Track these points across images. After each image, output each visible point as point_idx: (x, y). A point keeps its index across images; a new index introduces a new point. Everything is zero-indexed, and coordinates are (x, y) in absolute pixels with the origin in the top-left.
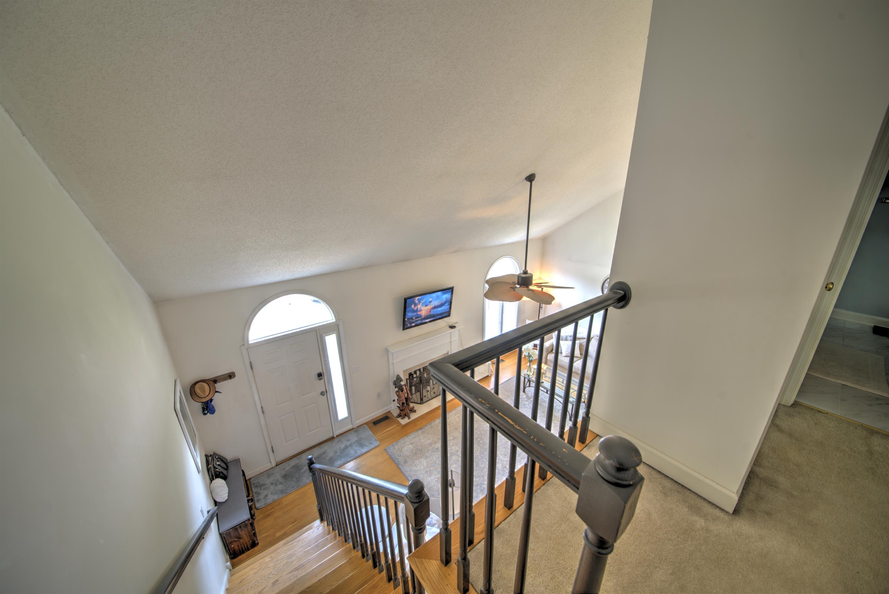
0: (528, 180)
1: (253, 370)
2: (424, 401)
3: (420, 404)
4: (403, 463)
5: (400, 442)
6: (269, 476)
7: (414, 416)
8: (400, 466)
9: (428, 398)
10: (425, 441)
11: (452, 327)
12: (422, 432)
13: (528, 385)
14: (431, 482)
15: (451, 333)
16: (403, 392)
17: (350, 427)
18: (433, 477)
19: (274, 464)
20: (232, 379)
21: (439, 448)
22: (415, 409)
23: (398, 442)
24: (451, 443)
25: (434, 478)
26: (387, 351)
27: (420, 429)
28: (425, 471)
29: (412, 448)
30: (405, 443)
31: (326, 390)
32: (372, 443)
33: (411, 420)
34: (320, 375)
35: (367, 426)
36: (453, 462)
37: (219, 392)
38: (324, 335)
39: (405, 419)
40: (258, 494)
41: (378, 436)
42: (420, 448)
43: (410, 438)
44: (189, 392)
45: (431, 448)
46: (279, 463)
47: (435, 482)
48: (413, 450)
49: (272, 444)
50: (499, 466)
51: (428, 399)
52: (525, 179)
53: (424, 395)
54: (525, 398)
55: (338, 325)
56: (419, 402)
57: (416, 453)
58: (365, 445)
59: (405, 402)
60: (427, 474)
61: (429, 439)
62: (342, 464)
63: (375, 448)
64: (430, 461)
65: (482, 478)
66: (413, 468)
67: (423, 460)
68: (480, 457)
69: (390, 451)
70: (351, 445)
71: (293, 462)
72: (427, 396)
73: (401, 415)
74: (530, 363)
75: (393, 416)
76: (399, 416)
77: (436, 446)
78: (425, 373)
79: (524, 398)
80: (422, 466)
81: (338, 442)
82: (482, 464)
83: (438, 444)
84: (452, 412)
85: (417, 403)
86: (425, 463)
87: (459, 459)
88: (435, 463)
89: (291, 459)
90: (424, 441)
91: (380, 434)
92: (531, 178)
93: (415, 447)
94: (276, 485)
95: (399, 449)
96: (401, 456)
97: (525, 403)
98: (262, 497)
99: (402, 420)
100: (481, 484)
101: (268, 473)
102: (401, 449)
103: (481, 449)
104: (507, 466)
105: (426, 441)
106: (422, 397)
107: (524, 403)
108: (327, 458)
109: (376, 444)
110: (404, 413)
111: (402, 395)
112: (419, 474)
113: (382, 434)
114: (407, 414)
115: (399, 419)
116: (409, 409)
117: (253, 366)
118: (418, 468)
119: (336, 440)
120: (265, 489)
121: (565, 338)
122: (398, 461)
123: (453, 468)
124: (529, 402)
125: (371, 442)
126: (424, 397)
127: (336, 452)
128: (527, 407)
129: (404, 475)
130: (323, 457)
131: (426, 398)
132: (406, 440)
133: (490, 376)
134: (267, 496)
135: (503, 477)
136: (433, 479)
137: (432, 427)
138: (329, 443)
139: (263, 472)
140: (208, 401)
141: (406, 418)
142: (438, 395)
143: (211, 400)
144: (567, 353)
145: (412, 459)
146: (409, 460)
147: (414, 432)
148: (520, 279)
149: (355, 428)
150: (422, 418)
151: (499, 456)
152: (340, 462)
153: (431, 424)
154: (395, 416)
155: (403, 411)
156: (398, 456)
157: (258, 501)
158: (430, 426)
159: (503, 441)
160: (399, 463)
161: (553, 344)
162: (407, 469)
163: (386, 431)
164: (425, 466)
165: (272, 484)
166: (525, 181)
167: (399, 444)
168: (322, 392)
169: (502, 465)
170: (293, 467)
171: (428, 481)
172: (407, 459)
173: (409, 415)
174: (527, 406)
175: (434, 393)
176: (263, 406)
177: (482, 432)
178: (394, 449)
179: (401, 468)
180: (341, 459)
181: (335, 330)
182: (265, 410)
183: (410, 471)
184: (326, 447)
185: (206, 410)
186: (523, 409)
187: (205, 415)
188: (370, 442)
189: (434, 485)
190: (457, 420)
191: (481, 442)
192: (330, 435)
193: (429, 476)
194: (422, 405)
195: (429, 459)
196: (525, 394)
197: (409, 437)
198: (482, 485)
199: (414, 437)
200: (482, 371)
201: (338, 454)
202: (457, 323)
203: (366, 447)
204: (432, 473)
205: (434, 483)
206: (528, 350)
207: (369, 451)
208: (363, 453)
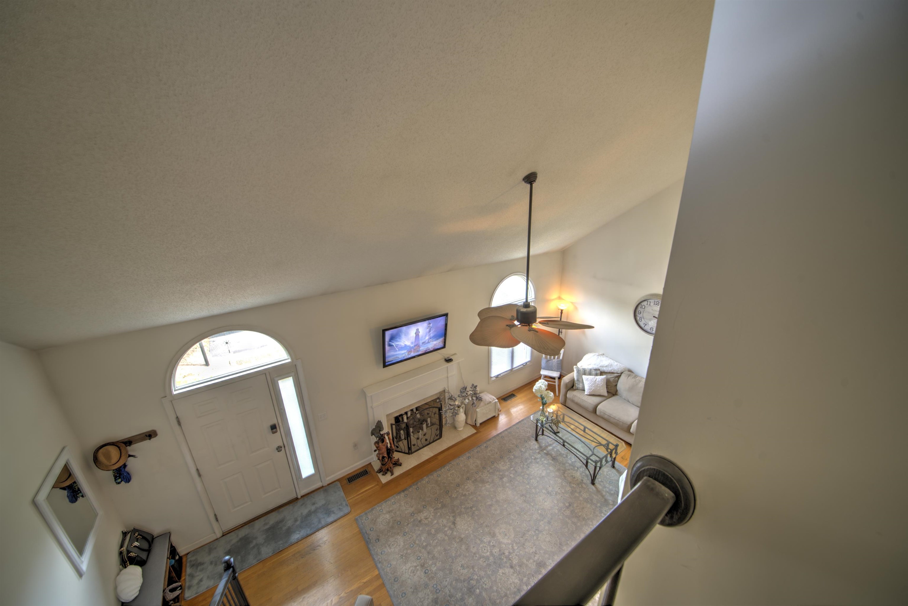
0: (527, 181)
1: (182, 426)
2: (413, 450)
3: (409, 454)
4: (375, 542)
5: (375, 510)
6: (210, 551)
7: (398, 471)
8: (370, 546)
9: (418, 446)
10: (406, 510)
11: (449, 360)
12: (405, 496)
13: (540, 433)
14: (405, 572)
15: (447, 367)
16: (384, 443)
17: (319, 485)
18: (410, 564)
19: (219, 534)
20: (152, 439)
21: (422, 519)
22: (400, 461)
23: (372, 510)
24: (439, 514)
25: (410, 567)
26: (363, 393)
27: (402, 491)
28: (400, 556)
29: (389, 519)
30: (381, 510)
31: (284, 444)
32: (342, 509)
33: (394, 477)
34: (273, 428)
35: (340, 483)
36: (437, 542)
37: (132, 456)
38: (276, 379)
39: (387, 475)
40: (192, 576)
41: (350, 499)
42: (399, 519)
43: (389, 503)
44: (93, 459)
45: (412, 520)
46: (227, 533)
47: (411, 573)
48: (390, 521)
49: (214, 511)
50: (496, 551)
51: (418, 448)
52: (522, 180)
53: (412, 443)
54: (537, 450)
55: (296, 365)
56: (407, 451)
57: (392, 527)
58: (333, 511)
59: (386, 455)
60: (402, 560)
61: (412, 506)
62: (300, 538)
63: (344, 516)
64: (408, 540)
65: (472, 570)
66: (385, 550)
67: (400, 537)
68: (472, 536)
69: (361, 522)
70: (315, 511)
71: (242, 533)
72: (416, 444)
73: (382, 470)
74: (543, 407)
75: (374, 470)
76: (380, 471)
77: (419, 518)
78: (418, 413)
79: (535, 449)
80: (397, 546)
81: (302, 505)
82: (474, 547)
83: (421, 514)
84: (445, 468)
85: (404, 453)
86: (402, 542)
87: (445, 538)
88: (415, 543)
89: (242, 527)
90: (405, 508)
91: (354, 496)
92: (530, 179)
93: (392, 518)
94: (216, 565)
95: (373, 520)
96: (374, 529)
97: (537, 457)
98: (195, 581)
99: (383, 476)
100: (469, 580)
101: (210, 547)
102: (375, 519)
103: (475, 523)
104: (505, 552)
105: (408, 510)
106: (410, 446)
107: (535, 456)
108: (284, 528)
109: (346, 510)
110: (386, 468)
111: (382, 447)
112: (392, 559)
113: (356, 496)
114: (389, 468)
115: (380, 475)
116: (392, 463)
117: (182, 421)
118: (392, 550)
119: (300, 503)
120: (201, 570)
121: (589, 372)
122: (369, 538)
123: (437, 552)
124: (542, 456)
125: (341, 507)
126: (412, 446)
127: (296, 520)
128: (539, 462)
129: (374, 559)
130: (279, 527)
131: (415, 446)
132: (383, 506)
133: (496, 416)
134: (201, 580)
135: (500, 569)
136: (408, 568)
137: (418, 489)
138: (290, 507)
139: (205, 545)
140: (121, 467)
141: (389, 474)
142: (430, 442)
143: (125, 466)
144: (591, 390)
145: (387, 536)
146: (383, 536)
147: (395, 495)
148: (519, 314)
149: (325, 486)
150: (408, 475)
151: (497, 537)
152: (298, 534)
153: (417, 484)
154: (376, 471)
155: (384, 466)
156: (370, 530)
157: (189, 587)
158: (416, 487)
159: (504, 513)
160: (369, 540)
161: (574, 379)
162: (377, 550)
163: (360, 492)
164: (401, 547)
165: (211, 563)
166: (523, 182)
167: (374, 512)
168: (278, 447)
169: (500, 551)
170: (241, 539)
171: (402, 570)
172: (381, 535)
173: (393, 470)
174: (538, 460)
175: (426, 440)
176: (198, 468)
177: (479, 498)
178: (367, 519)
179: (371, 548)
180: (300, 531)
181: (293, 371)
182: (202, 472)
183: (382, 554)
184: (286, 512)
185: (119, 478)
186: (534, 464)
187: (118, 484)
188: (339, 507)
189: (408, 578)
190: (449, 478)
191: (476, 513)
192: (294, 496)
193: (404, 564)
194: (410, 455)
195: (408, 536)
196: (538, 443)
197: (387, 503)
198: (471, 581)
199: (394, 503)
200: (486, 411)
201: (298, 523)
202: (455, 354)
203: (333, 515)
204: (409, 558)
205: (409, 574)
206: (540, 391)
207: (335, 521)
208: (328, 523)
